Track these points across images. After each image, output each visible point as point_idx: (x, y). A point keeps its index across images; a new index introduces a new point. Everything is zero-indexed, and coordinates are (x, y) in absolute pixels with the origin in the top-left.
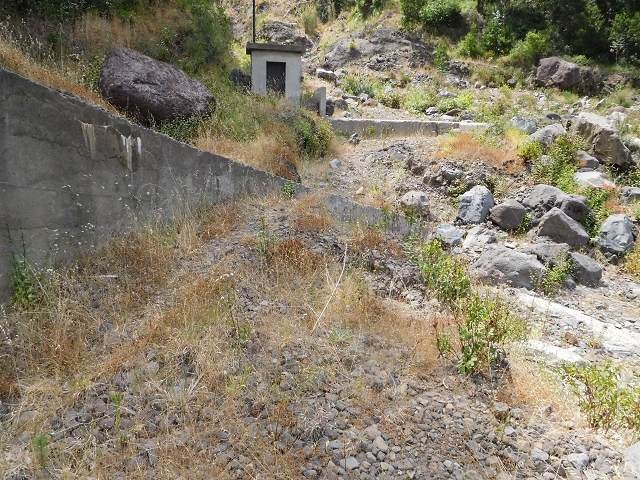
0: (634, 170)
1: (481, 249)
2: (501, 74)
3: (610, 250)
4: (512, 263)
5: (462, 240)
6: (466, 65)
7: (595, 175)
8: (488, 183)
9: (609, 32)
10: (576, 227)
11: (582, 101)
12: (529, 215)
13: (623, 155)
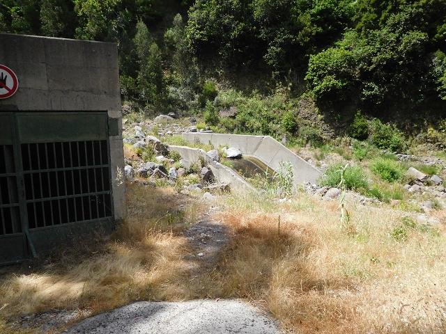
0: (169, 154)
7: (161, 157)
10: (163, 173)
12: (148, 172)
13: (165, 149)
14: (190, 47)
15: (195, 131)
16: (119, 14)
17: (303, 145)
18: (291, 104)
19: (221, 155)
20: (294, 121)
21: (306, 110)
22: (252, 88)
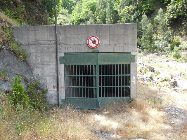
14: (167, 23)
15: (168, 61)
16: (135, 13)
19: (181, 73)
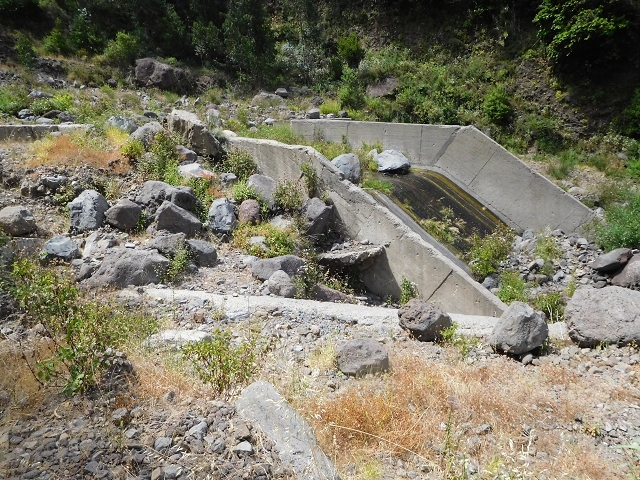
0: (226, 159)
1: (102, 255)
2: (99, 73)
3: (219, 231)
4: (135, 262)
5: (81, 250)
6: (59, 63)
7: (195, 166)
8: (97, 186)
9: (191, 38)
10: (188, 216)
11: (182, 100)
12: (145, 212)
13: (215, 146)
15: (315, 116)
17: (521, 149)
18: (501, 72)
19: (364, 165)
20: (508, 104)
21: (533, 82)
22: (429, 42)
